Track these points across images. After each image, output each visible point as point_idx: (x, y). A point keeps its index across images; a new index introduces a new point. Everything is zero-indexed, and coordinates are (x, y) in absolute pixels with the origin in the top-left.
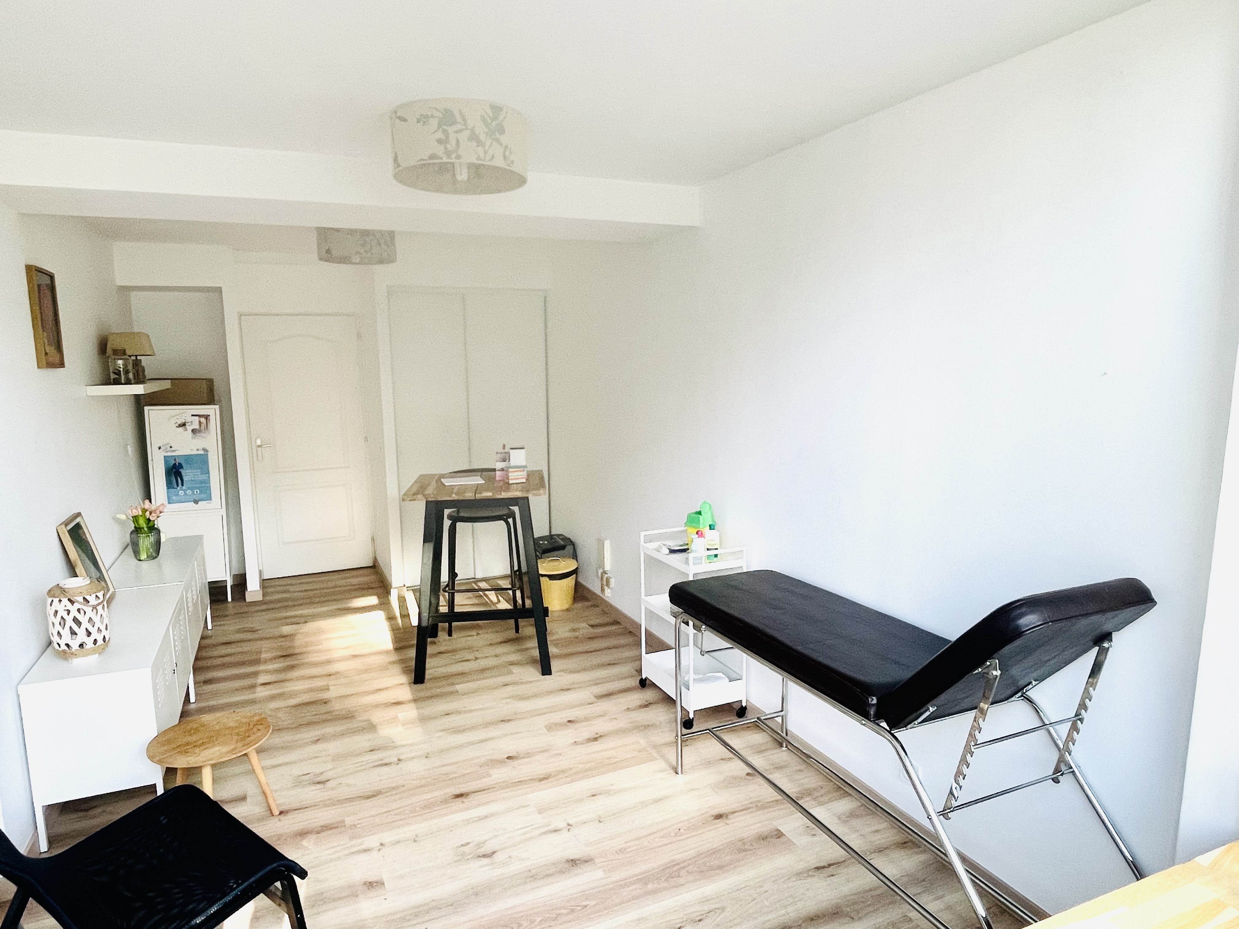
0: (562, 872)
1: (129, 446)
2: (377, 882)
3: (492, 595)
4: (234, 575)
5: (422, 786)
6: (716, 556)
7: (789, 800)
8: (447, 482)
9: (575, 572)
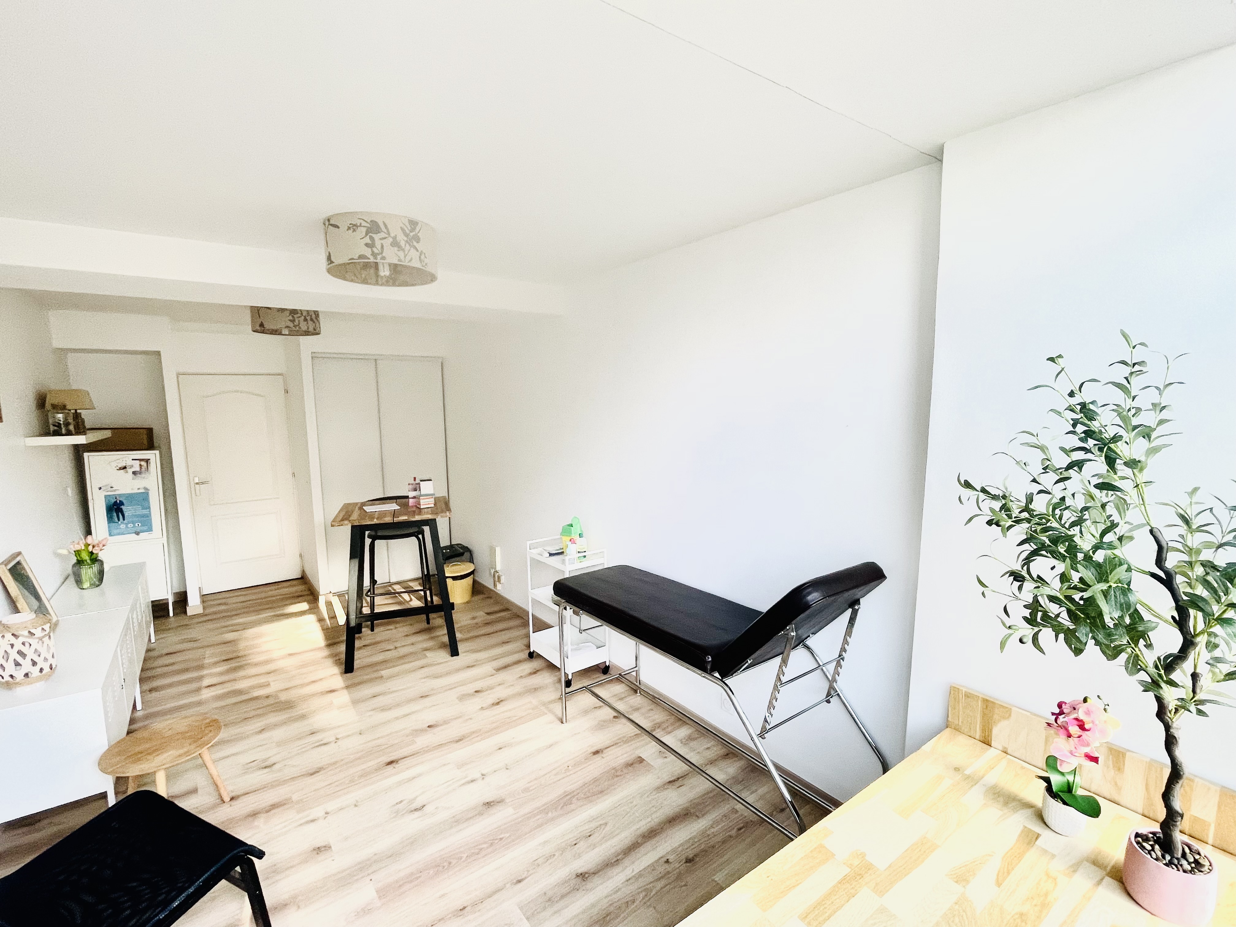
0: (480, 814)
1: (68, 489)
2: (324, 847)
3: (406, 596)
4: (175, 594)
5: (358, 758)
6: (585, 556)
7: (647, 733)
8: (368, 509)
9: (472, 573)
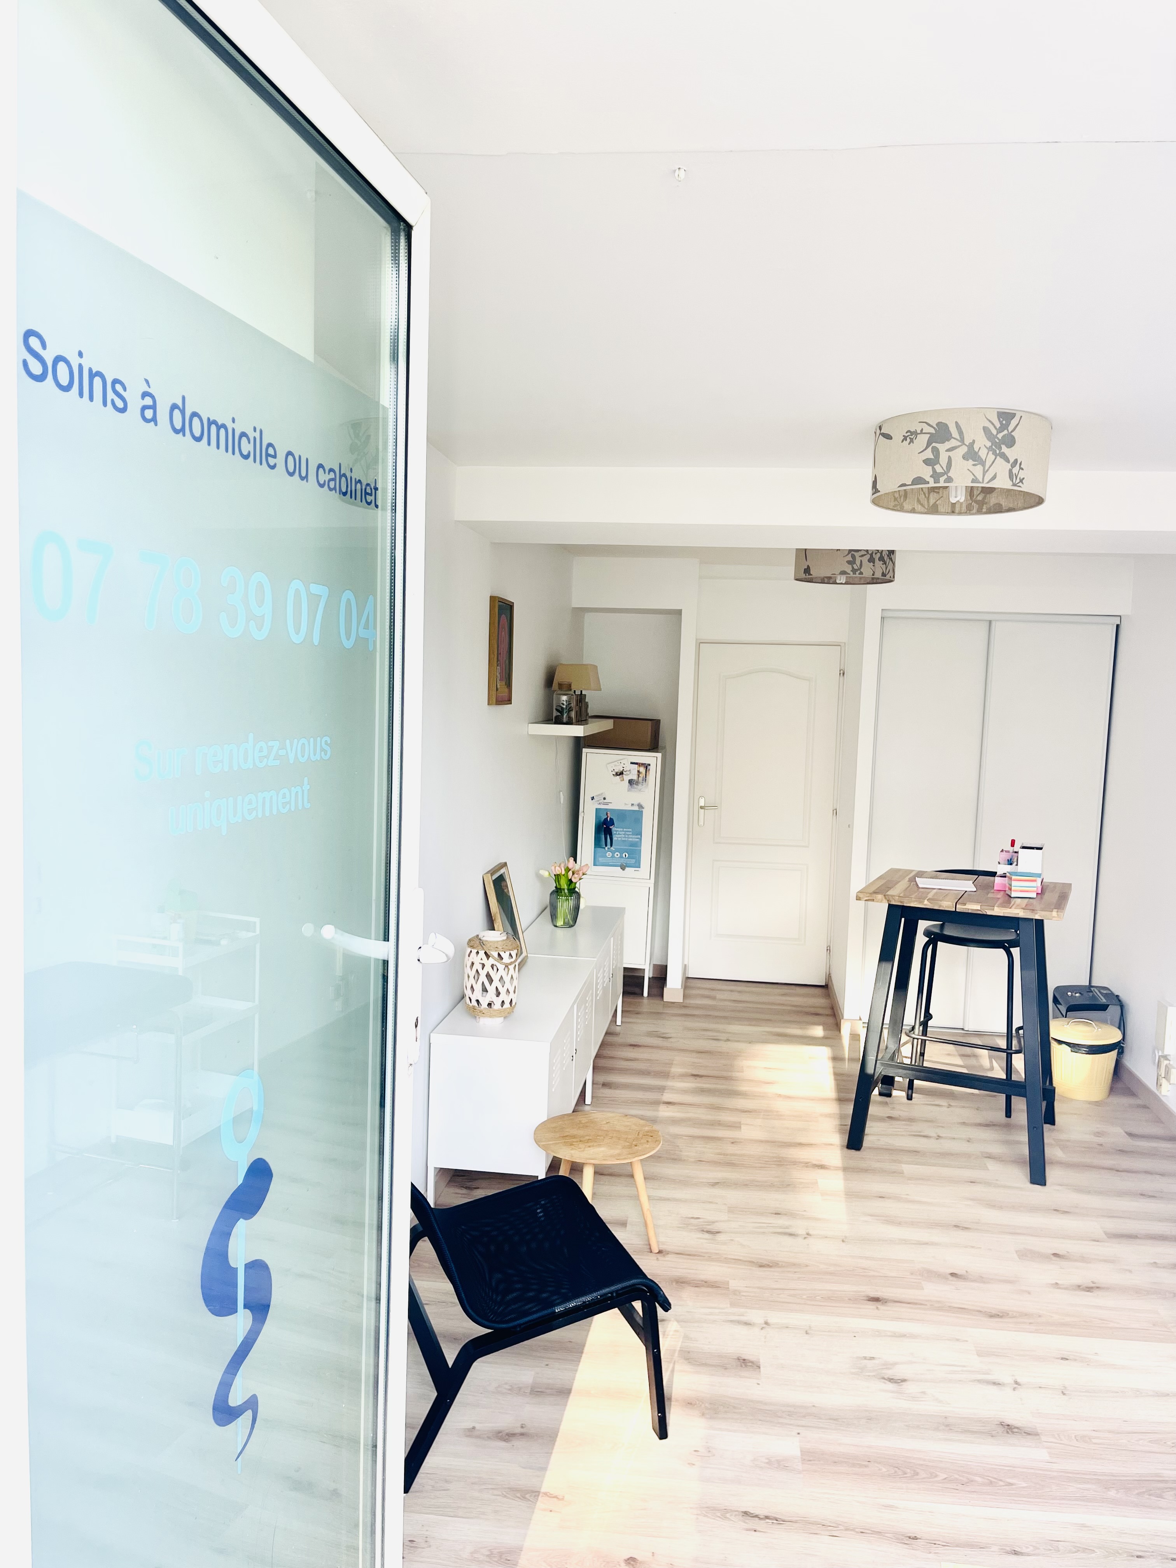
0: (990, 1434)
1: (561, 793)
2: (752, 1362)
3: (985, 1056)
4: (654, 965)
5: (831, 1274)
8: (922, 882)
9: (1119, 1047)
